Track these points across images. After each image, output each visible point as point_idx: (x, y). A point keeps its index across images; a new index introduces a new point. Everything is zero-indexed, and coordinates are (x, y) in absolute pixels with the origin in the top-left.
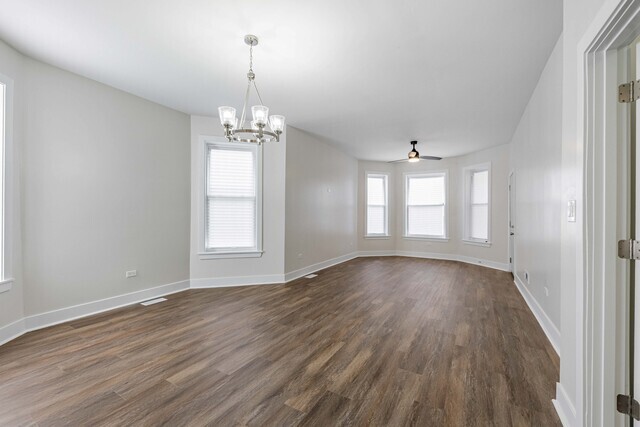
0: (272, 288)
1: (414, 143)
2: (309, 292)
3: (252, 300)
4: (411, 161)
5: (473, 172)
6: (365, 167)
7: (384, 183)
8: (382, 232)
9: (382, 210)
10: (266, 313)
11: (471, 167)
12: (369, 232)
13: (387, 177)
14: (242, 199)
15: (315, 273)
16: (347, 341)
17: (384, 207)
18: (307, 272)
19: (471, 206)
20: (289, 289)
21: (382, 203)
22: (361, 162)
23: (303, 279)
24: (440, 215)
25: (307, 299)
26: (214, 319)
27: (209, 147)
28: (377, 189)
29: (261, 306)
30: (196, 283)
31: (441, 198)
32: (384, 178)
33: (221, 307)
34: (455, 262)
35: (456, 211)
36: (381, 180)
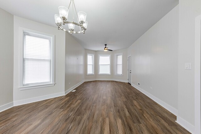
0: (60, 99)
1: (106, 45)
2: (78, 98)
3: (55, 106)
4: (105, 50)
5: (117, 55)
6: (87, 52)
7: (92, 57)
8: (91, 73)
9: (92, 66)
10: (66, 112)
11: (117, 54)
12: (88, 73)
13: (93, 55)
14: (44, 60)
15: (74, 89)
16: (108, 116)
17: (92, 65)
18: (72, 89)
19: (117, 65)
20: (68, 98)
21: (92, 64)
22: (86, 49)
23: (71, 92)
24: (109, 67)
25: (79, 101)
26: (39, 122)
27: (25, 34)
28: (90, 59)
29: (61, 108)
30: (17, 103)
31: (109, 63)
32: (92, 56)
33: (40, 114)
34: (113, 81)
35: (113, 66)
36: (91, 56)
